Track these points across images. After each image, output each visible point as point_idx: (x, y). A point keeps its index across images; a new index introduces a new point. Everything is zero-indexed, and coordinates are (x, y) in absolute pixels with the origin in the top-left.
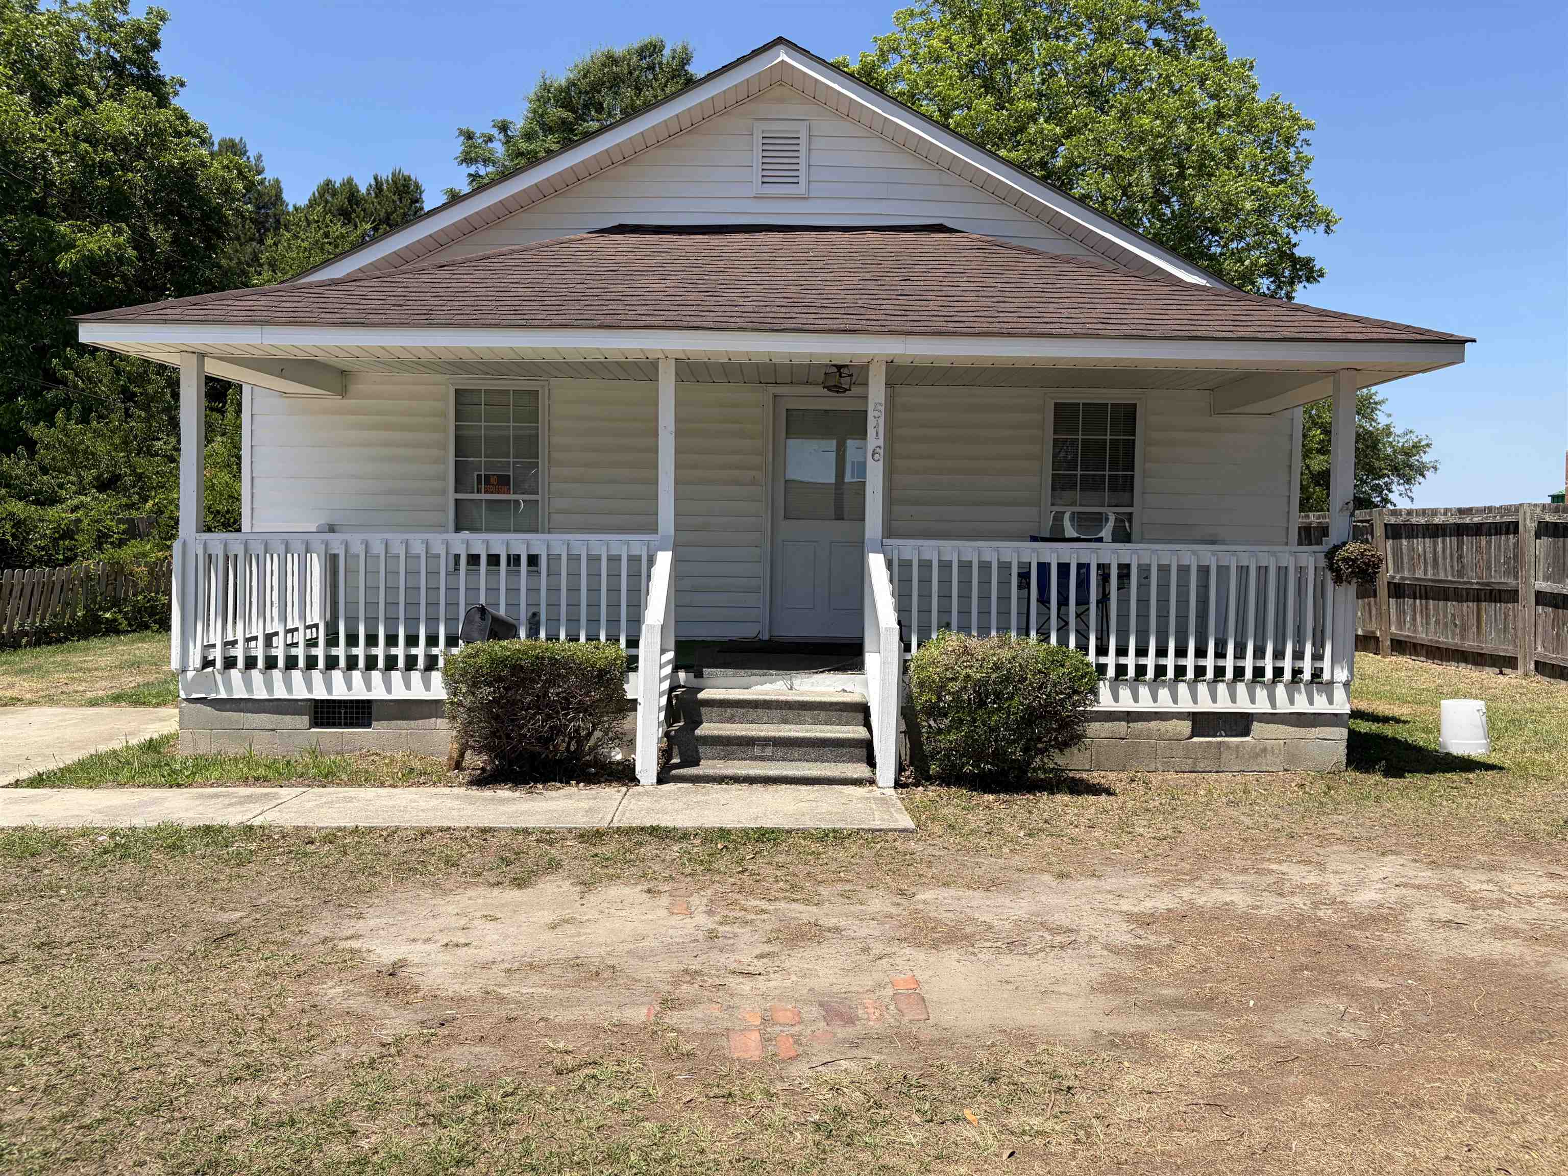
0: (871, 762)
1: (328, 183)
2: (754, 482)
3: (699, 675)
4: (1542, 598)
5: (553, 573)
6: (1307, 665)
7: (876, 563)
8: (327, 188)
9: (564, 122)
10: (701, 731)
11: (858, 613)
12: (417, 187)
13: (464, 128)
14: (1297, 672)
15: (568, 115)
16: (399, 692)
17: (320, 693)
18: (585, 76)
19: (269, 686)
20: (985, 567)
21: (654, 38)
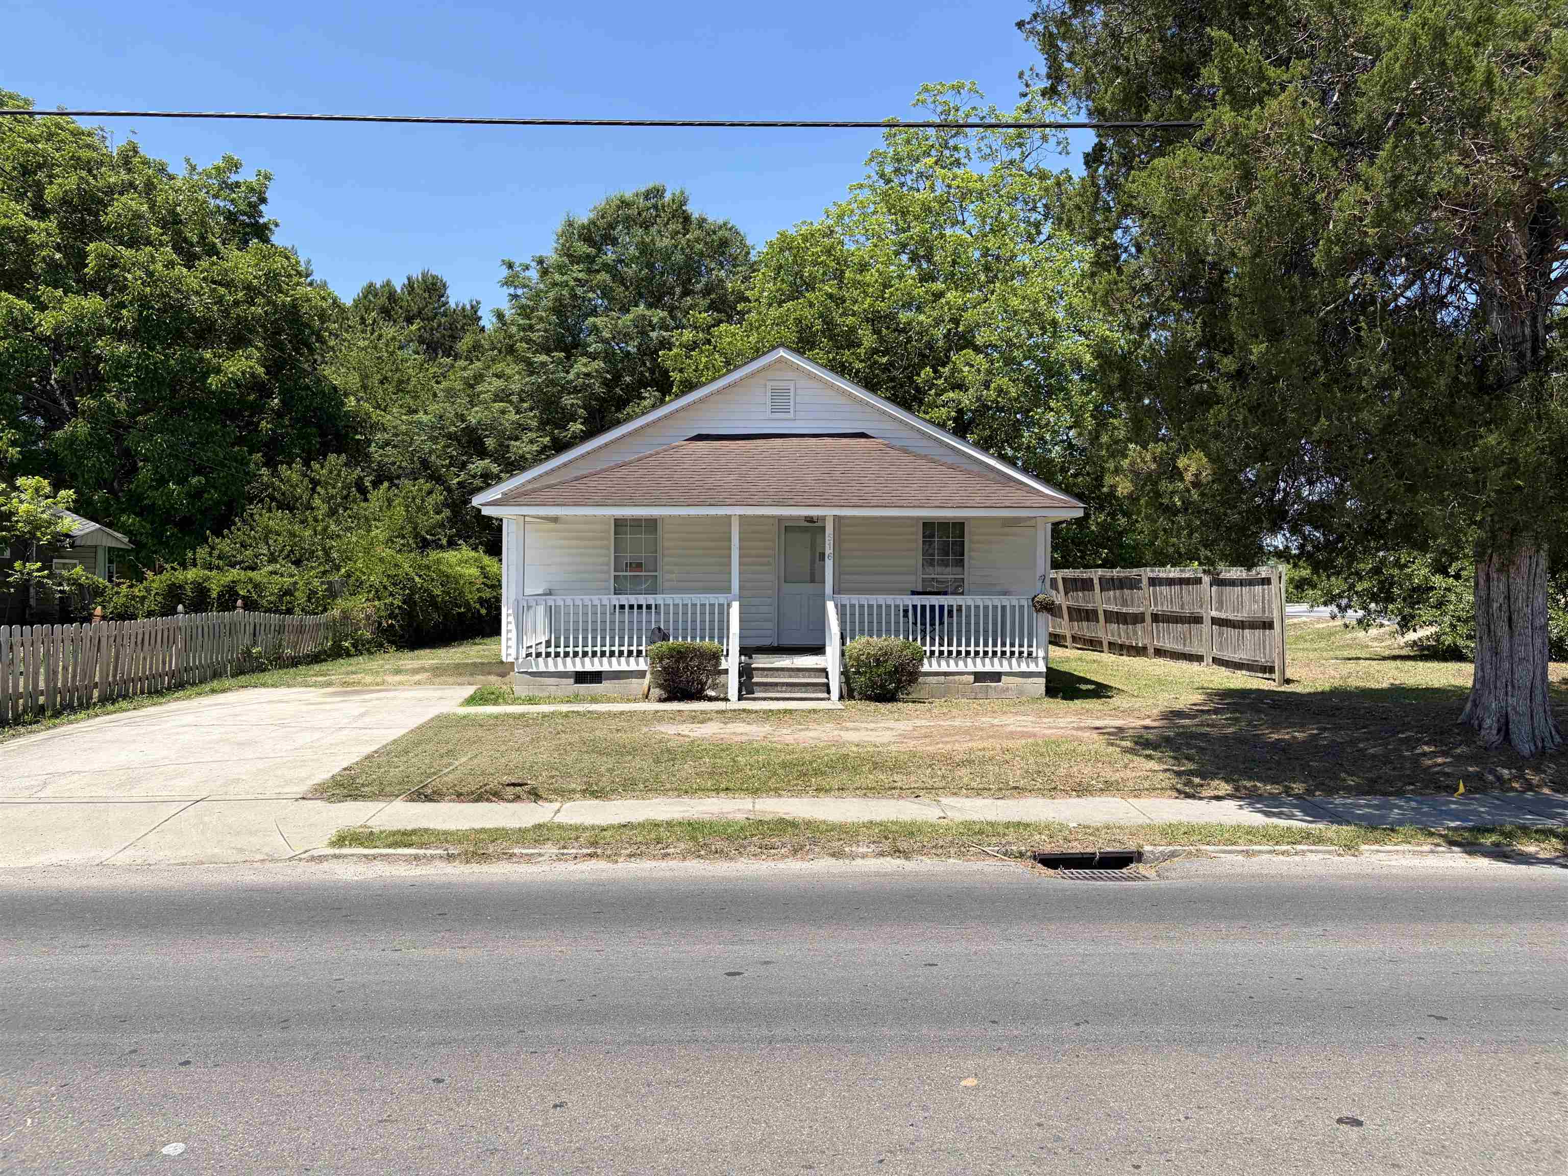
0: (829, 692)
1: (371, 285)
2: (769, 564)
3: (751, 658)
4: (1214, 621)
5: (667, 613)
6: (1025, 649)
7: (830, 606)
8: (370, 290)
9: (588, 256)
10: (754, 680)
11: (823, 631)
12: (444, 285)
13: (506, 259)
14: (1021, 653)
15: (592, 251)
16: (615, 667)
17: (579, 668)
18: (603, 217)
19: (556, 665)
20: (888, 607)
21: (657, 184)
